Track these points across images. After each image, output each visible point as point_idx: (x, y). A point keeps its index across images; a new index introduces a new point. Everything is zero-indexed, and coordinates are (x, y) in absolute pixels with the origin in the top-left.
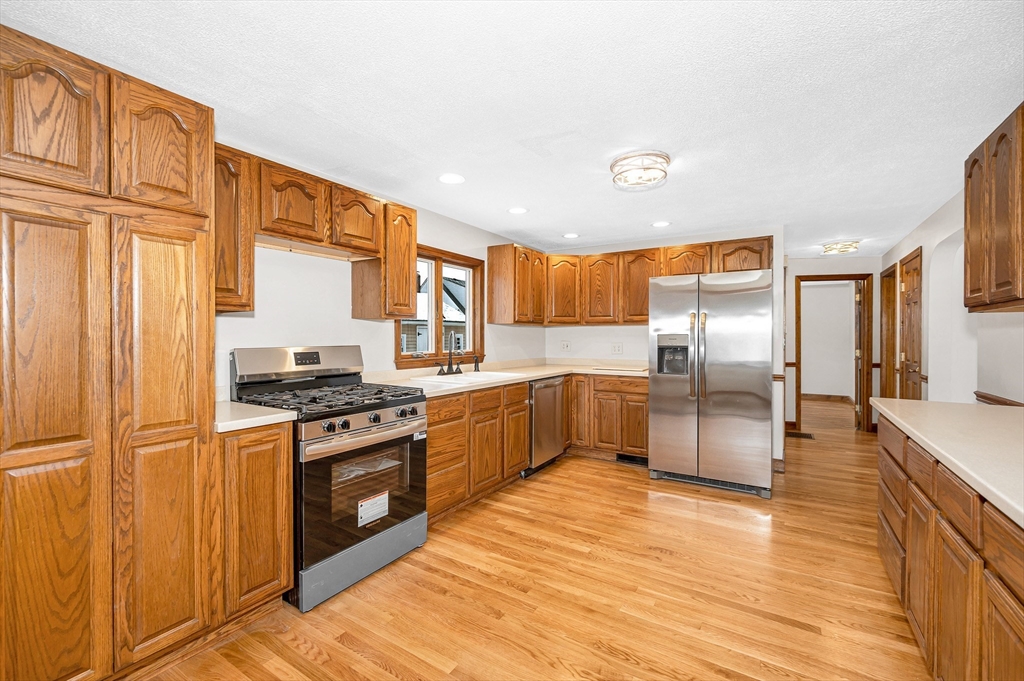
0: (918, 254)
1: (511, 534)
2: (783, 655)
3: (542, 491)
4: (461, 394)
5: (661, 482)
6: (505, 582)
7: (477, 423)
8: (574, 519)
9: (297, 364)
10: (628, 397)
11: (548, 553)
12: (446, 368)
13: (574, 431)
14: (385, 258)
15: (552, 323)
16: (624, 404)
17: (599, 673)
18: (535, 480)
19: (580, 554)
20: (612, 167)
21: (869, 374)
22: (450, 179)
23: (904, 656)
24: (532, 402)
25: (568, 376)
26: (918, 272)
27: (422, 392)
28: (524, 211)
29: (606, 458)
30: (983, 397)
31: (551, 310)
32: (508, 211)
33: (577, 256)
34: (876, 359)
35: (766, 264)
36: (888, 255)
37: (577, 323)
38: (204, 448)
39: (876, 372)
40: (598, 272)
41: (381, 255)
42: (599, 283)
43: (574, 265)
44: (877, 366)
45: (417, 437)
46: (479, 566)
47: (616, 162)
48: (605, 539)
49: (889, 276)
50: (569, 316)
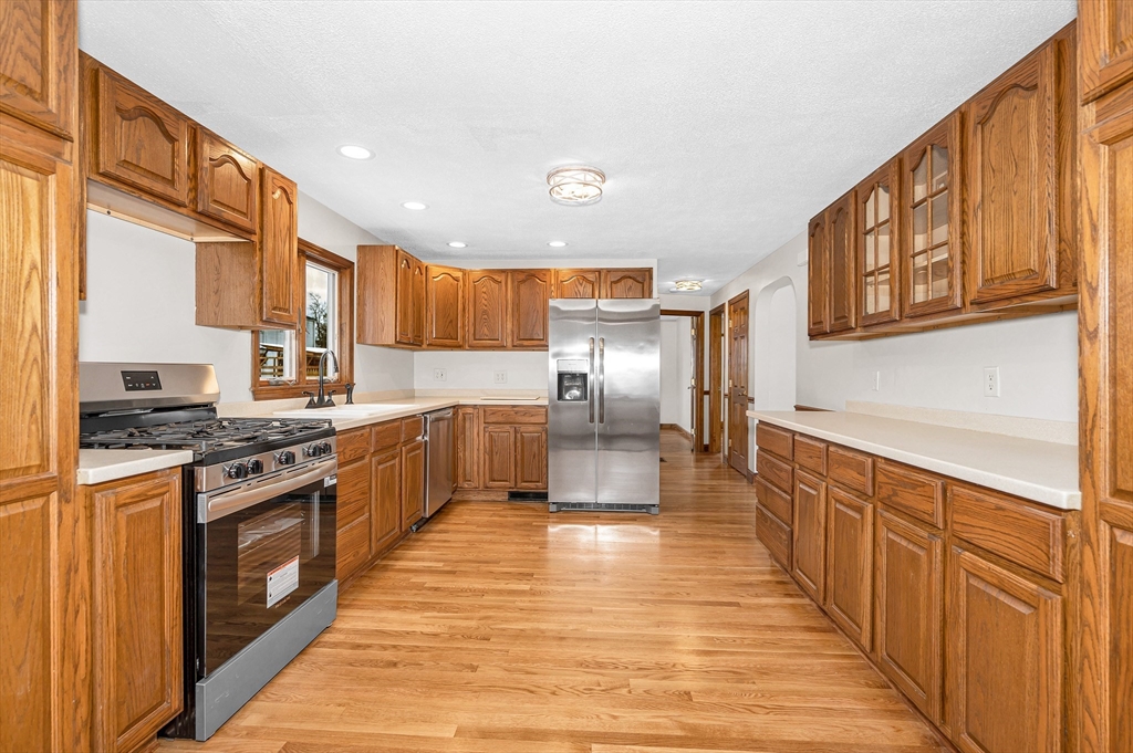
0: (745, 296)
1: (436, 589)
2: (724, 628)
3: (445, 541)
4: (363, 427)
5: (561, 514)
6: (459, 636)
7: (379, 464)
8: (496, 562)
9: (128, 389)
10: (523, 428)
11: (488, 600)
12: (316, 399)
13: (460, 471)
14: (261, 242)
15: (433, 346)
16: (519, 435)
17: (599, 685)
18: (430, 532)
19: (522, 593)
20: (549, 177)
21: (702, 400)
22: (355, 152)
23: (793, 606)
24: (427, 438)
25: (456, 408)
26: (745, 311)
27: (330, 423)
28: (423, 207)
29: (497, 499)
30: (798, 408)
31: (431, 330)
32: (402, 205)
33: (460, 270)
34: (706, 388)
35: (647, 294)
36: (716, 294)
37: (459, 347)
38: (68, 509)
39: (706, 397)
40: (484, 290)
41: (255, 238)
42: (486, 303)
43: (457, 279)
44: (707, 393)
45: (329, 482)
46: (418, 629)
47: (558, 172)
48: (539, 574)
49: (717, 313)
50: (450, 340)
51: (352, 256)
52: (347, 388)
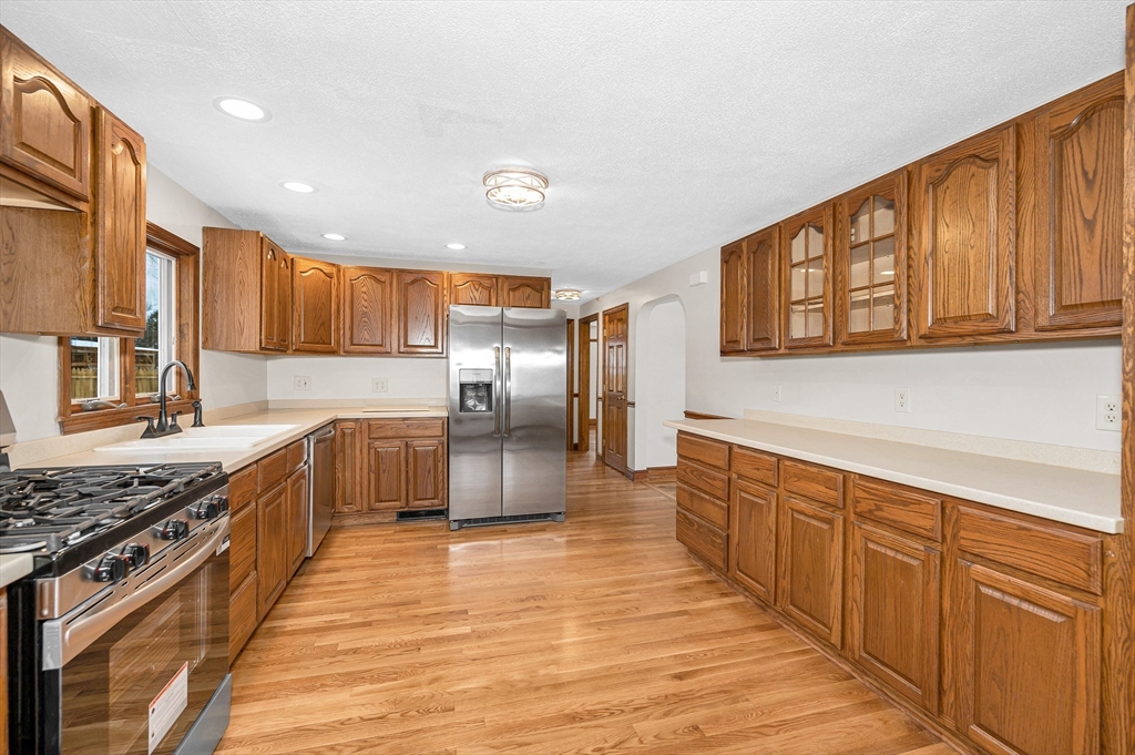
0: (625, 308)
1: (355, 651)
3: (340, 583)
4: (251, 464)
5: (463, 531)
6: (413, 713)
7: (266, 506)
8: (417, 602)
10: (416, 443)
11: (428, 653)
12: (156, 422)
14: (95, 214)
15: (300, 351)
16: (411, 450)
17: (606, 741)
18: (314, 572)
19: (465, 637)
20: (485, 180)
21: (572, 402)
23: (734, 606)
27: (220, 467)
28: (311, 189)
29: (383, 521)
30: (688, 415)
31: (298, 333)
32: (281, 185)
33: (335, 265)
34: (576, 391)
35: (545, 303)
36: (587, 305)
37: (333, 353)
39: (576, 399)
40: (364, 289)
41: (84, 207)
42: (366, 304)
43: (329, 276)
44: (576, 395)
45: (220, 548)
46: (355, 714)
47: (501, 172)
48: (473, 610)
50: (321, 342)
51: (197, 240)
52: (193, 405)
